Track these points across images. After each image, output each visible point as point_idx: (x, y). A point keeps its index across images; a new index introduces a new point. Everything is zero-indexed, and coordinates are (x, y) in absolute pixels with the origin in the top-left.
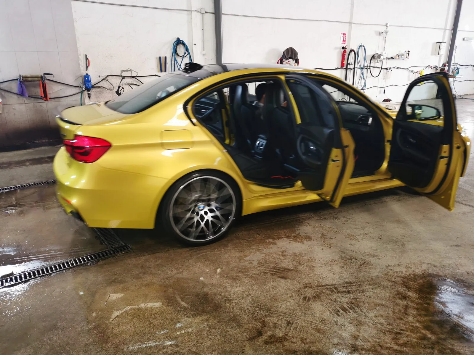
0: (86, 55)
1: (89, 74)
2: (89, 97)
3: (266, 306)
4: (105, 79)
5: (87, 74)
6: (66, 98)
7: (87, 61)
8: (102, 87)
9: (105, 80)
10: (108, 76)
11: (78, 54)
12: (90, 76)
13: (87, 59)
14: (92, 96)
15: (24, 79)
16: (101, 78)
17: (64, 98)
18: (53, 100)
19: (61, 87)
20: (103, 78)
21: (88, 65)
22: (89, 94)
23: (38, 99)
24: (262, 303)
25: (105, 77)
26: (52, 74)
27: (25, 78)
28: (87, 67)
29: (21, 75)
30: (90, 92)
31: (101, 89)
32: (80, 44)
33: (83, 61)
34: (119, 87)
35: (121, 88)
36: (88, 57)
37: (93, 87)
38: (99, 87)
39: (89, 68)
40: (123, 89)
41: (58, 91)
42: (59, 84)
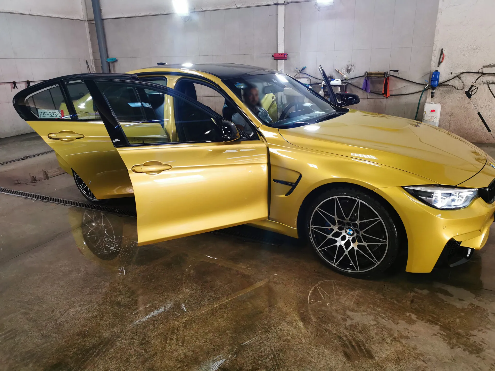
0: (442, 49)
1: (439, 71)
2: (432, 97)
3: (283, 361)
4: (457, 76)
5: (437, 71)
6: (407, 95)
7: (442, 56)
8: (450, 85)
9: (458, 78)
10: (462, 73)
11: (433, 47)
12: (439, 73)
13: (442, 53)
14: (435, 96)
15: (369, 75)
16: (454, 75)
17: (405, 96)
18: (393, 97)
19: (404, 84)
20: (455, 75)
21: (441, 61)
22: (432, 93)
23: (379, 95)
24: (283, 356)
25: (458, 74)
26: (398, 71)
27: (371, 74)
28: (440, 63)
29: (367, 72)
30: (434, 91)
31: (450, 89)
32: (438, 37)
33: (436, 56)
34: (472, 86)
35: (474, 88)
36: (444, 51)
37: (440, 85)
38: (447, 85)
39: (442, 65)
40: (477, 89)
41: (401, 88)
42: (403, 81)
